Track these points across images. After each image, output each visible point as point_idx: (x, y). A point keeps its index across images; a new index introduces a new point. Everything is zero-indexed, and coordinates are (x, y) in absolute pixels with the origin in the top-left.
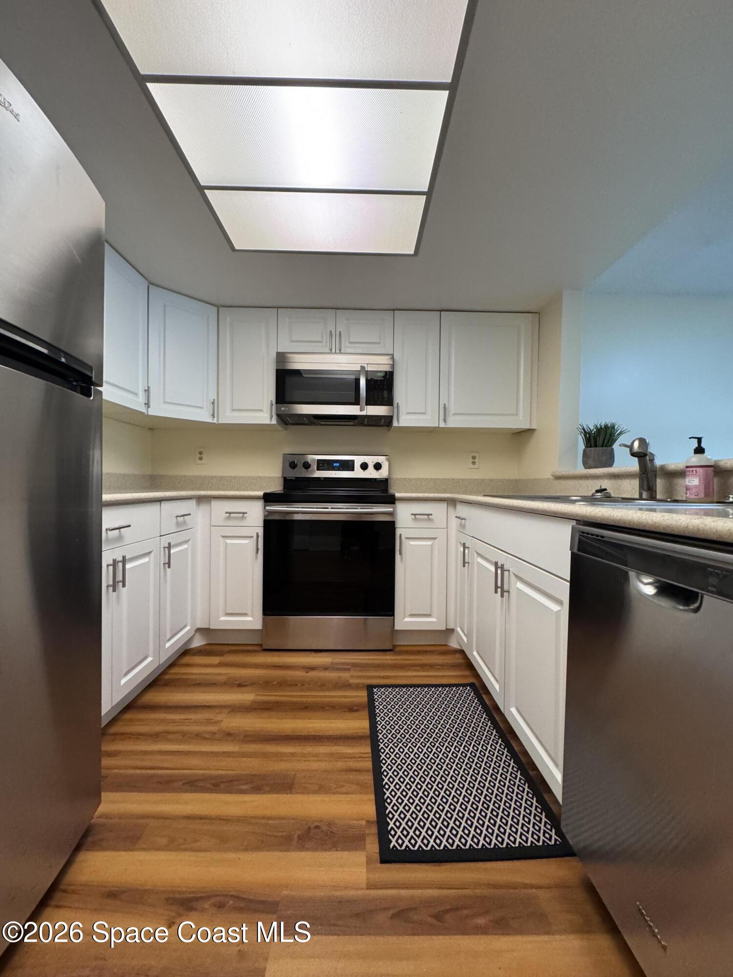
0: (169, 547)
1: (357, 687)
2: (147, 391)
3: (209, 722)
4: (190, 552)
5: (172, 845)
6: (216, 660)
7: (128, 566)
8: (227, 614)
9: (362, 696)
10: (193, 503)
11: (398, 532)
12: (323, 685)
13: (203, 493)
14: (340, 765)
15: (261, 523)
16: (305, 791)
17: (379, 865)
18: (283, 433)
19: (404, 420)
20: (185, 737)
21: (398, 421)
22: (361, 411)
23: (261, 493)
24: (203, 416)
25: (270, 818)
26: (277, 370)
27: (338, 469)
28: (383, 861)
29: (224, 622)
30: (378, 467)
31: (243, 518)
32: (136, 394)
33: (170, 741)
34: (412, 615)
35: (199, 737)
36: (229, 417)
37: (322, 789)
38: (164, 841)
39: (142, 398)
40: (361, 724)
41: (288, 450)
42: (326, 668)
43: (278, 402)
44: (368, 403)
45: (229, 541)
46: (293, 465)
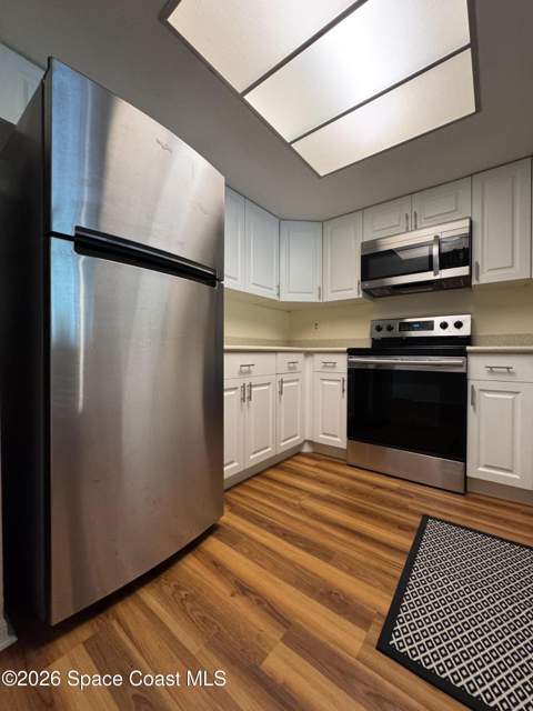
0: (282, 382)
1: (414, 513)
2: (279, 287)
3: (295, 497)
4: (299, 388)
5: (249, 555)
6: (313, 462)
7: (254, 389)
8: (325, 434)
9: (415, 522)
10: (301, 356)
11: (470, 383)
12: (382, 501)
13: (308, 349)
14: (374, 563)
15: (346, 371)
16: (339, 567)
17: (374, 649)
18: (370, 304)
19: (485, 277)
20: (279, 501)
21: (477, 279)
22: (435, 275)
23: (345, 349)
24: (313, 298)
25: (306, 570)
26: (362, 257)
27: (418, 329)
28: (378, 648)
29: (322, 438)
30: (458, 325)
31: (334, 367)
32: (271, 289)
33: (269, 499)
34: (487, 466)
35: (286, 504)
36: (330, 297)
37: (350, 571)
38: (246, 551)
39: (275, 292)
40: (406, 542)
41: (376, 317)
42: (391, 490)
43: (362, 280)
44: (441, 268)
45: (326, 383)
46: (379, 329)
